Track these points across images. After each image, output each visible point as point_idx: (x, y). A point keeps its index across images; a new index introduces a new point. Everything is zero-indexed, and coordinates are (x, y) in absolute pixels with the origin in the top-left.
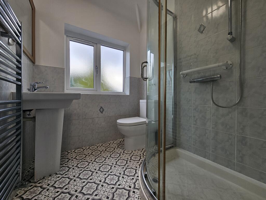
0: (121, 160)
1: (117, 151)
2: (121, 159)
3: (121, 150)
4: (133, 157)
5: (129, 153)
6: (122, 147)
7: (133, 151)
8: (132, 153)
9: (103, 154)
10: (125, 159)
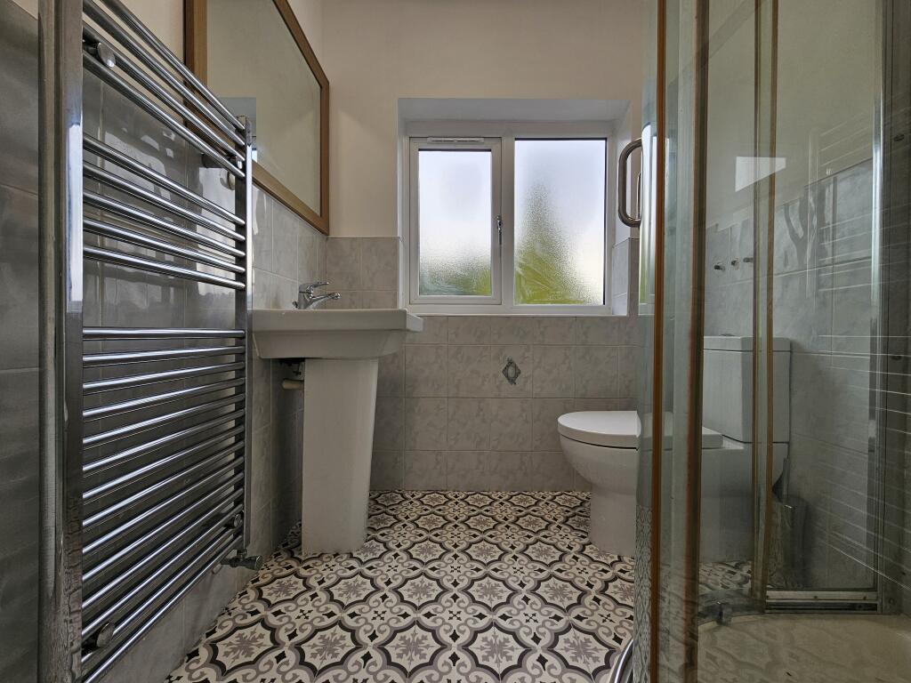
0: (557, 581)
1: (556, 535)
2: (562, 575)
3: (571, 538)
4: (616, 587)
5: (602, 559)
6: (582, 528)
7: (626, 559)
8: (619, 566)
9: (502, 535)
10: (577, 582)
